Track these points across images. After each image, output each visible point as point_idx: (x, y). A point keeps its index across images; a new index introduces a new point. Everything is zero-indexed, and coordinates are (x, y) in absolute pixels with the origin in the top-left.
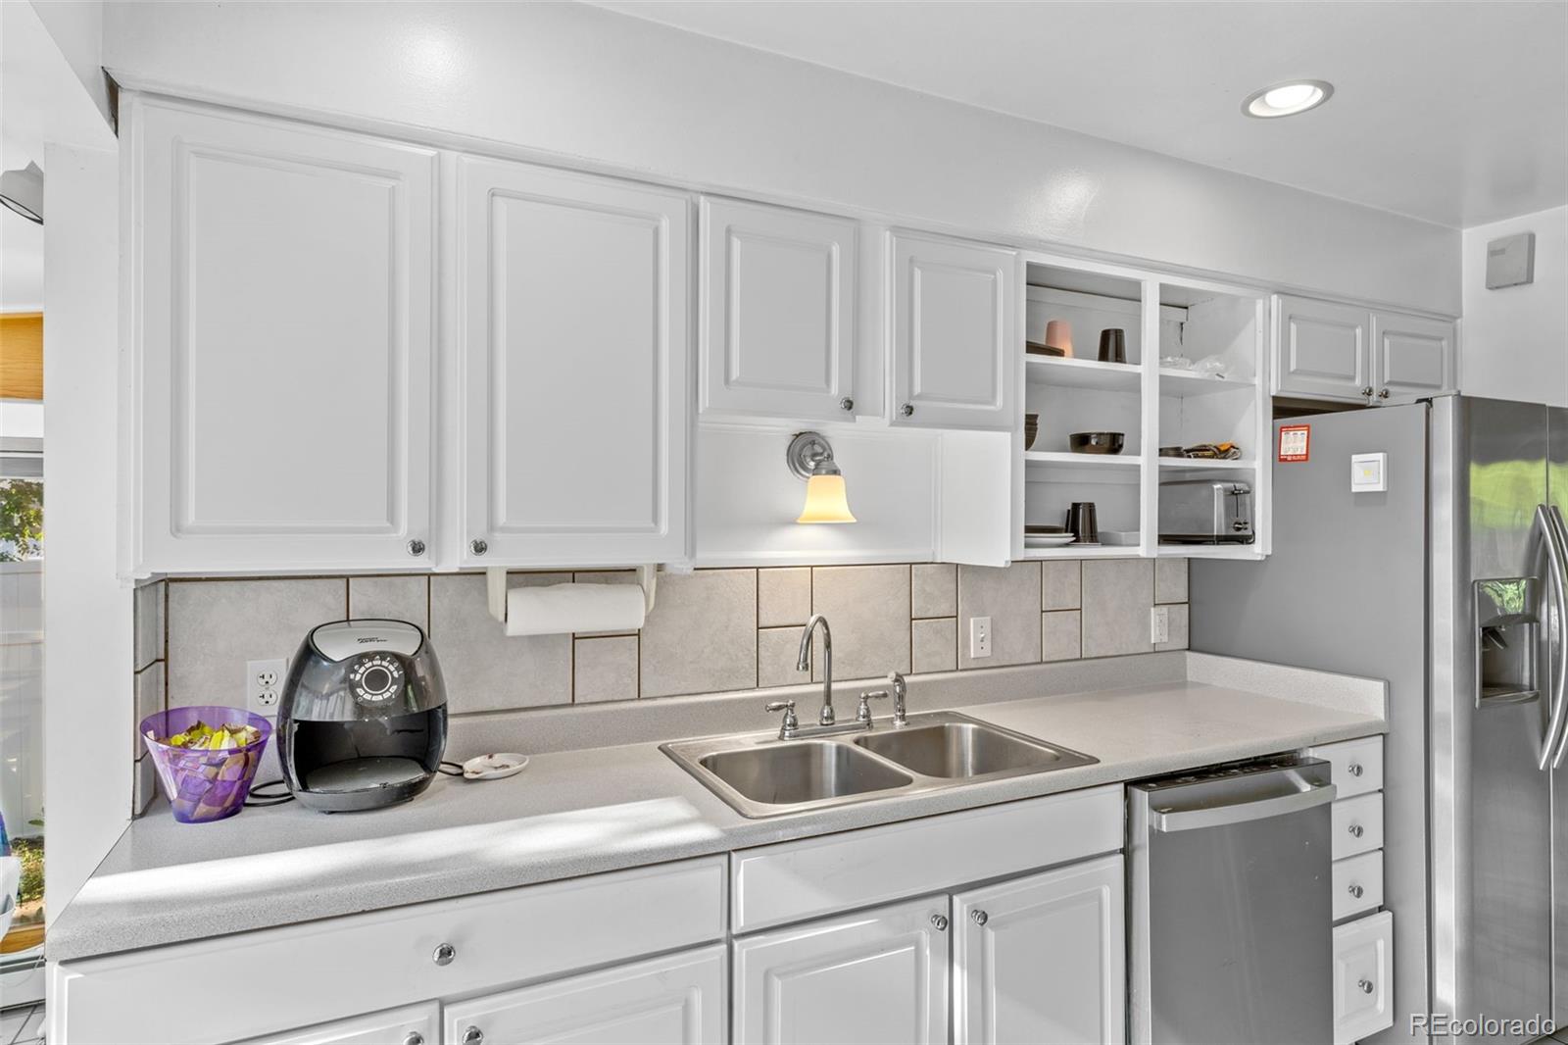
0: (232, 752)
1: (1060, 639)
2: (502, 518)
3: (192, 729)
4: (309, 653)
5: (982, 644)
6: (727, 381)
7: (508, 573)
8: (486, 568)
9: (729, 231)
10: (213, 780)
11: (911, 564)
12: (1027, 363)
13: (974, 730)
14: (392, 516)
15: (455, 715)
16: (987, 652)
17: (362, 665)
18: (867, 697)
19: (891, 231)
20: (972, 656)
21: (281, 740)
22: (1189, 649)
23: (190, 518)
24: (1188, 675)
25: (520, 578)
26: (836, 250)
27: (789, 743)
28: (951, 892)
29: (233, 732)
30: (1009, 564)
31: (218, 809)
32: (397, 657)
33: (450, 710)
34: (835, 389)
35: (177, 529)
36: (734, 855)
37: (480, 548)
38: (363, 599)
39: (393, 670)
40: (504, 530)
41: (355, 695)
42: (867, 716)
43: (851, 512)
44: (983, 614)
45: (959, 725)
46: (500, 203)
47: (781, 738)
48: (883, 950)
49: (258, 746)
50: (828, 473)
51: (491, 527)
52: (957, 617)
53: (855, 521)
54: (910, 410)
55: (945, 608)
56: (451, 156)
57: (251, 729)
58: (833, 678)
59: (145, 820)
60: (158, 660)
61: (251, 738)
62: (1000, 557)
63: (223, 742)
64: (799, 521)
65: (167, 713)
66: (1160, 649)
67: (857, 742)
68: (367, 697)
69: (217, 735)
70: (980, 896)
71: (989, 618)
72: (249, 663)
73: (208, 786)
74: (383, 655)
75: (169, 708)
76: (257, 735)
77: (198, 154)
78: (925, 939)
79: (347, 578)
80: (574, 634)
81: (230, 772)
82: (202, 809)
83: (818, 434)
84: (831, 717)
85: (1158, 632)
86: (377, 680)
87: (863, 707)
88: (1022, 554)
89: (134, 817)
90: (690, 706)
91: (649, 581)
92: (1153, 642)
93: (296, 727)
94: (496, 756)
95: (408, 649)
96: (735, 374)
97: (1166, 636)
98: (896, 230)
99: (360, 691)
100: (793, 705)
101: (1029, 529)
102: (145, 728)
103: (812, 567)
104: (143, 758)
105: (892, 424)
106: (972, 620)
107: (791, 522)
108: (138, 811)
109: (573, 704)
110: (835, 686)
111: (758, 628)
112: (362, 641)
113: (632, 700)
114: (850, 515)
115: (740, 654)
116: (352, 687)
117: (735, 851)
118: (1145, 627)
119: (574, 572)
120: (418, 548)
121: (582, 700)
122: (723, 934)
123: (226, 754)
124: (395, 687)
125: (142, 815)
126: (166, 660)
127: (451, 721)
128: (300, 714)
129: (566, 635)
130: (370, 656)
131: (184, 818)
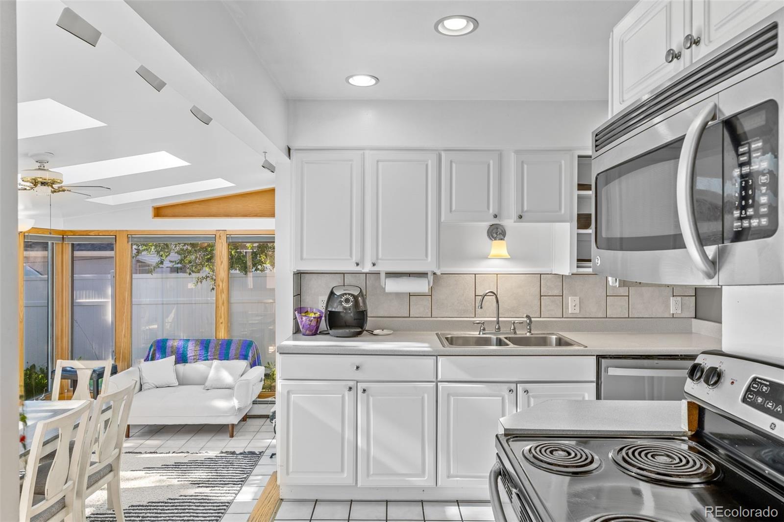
0: (314, 318)
1: (617, 308)
2: (380, 256)
3: (306, 312)
4: (332, 293)
5: (575, 308)
6: (451, 211)
7: (386, 273)
8: (380, 271)
9: (451, 162)
10: (310, 325)
11: (541, 274)
12: (578, 195)
13: (556, 338)
14: (351, 255)
15: (370, 317)
16: (577, 311)
17: (344, 296)
18: (514, 323)
19: (514, 152)
20: (570, 312)
21: (325, 317)
22: (696, 318)
23: (305, 256)
24: (693, 330)
25: (390, 275)
26: (491, 162)
27: (482, 336)
28: (517, 383)
29: (315, 314)
30: (570, 274)
31: (311, 333)
32: (352, 295)
33: (369, 314)
34: (491, 211)
35: (302, 259)
36: (438, 357)
37: (374, 265)
38: (349, 280)
39: (351, 298)
40: (381, 259)
41: (342, 305)
42: (514, 329)
43: (508, 253)
44: (576, 296)
45: (550, 336)
46: (380, 164)
47: (479, 334)
48: (489, 396)
49: (320, 317)
50: (499, 240)
51: (377, 259)
52: (563, 296)
53: (510, 257)
54: (521, 217)
55: (557, 292)
56: (367, 152)
57: (319, 313)
58: (500, 316)
59: (296, 335)
60: (298, 295)
61: (319, 316)
62: (566, 271)
63: (312, 315)
64: (489, 257)
65: (301, 308)
66: (676, 317)
67: (506, 338)
68: (345, 305)
69: (311, 314)
70: (528, 386)
71: (578, 297)
72: (320, 297)
73: (309, 326)
74: (349, 294)
75: (302, 306)
76: (320, 315)
77: (306, 163)
78: (506, 397)
79: (344, 274)
80: (410, 293)
81: (314, 323)
82: (308, 332)
83: (500, 225)
84: (499, 328)
85: (674, 309)
86: (347, 301)
87: (512, 326)
88: (575, 270)
89: (293, 334)
90: (449, 321)
91: (431, 277)
92: (671, 313)
93: (328, 312)
94: (384, 330)
95: (356, 293)
96: (454, 208)
97: (680, 310)
98: (517, 152)
99: (343, 303)
100: (484, 323)
101: (579, 260)
102: (295, 310)
103: (497, 274)
104: (295, 318)
105: (515, 222)
106: (570, 298)
107: (486, 258)
108: (294, 332)
109: (409, 317)
110: (500, 319)
111: (475, 296)
112: (344, 290)
113: (429, 317)
114: (508, 255)
115: (468, 305)
116: (341, 302)
117: (439, 355)
118: (668, 306)
119: (410, 274)
120: (358, 264)
121: (412, 316)
122: (434, 380)
123: (312, 318)
124: (352, 303)
125: (295, 333)
126: (300, 295)
127: (368, 319)
128: (330, 309)
129: (407, 293)
130: (346, 294)
131: (304, 335)
